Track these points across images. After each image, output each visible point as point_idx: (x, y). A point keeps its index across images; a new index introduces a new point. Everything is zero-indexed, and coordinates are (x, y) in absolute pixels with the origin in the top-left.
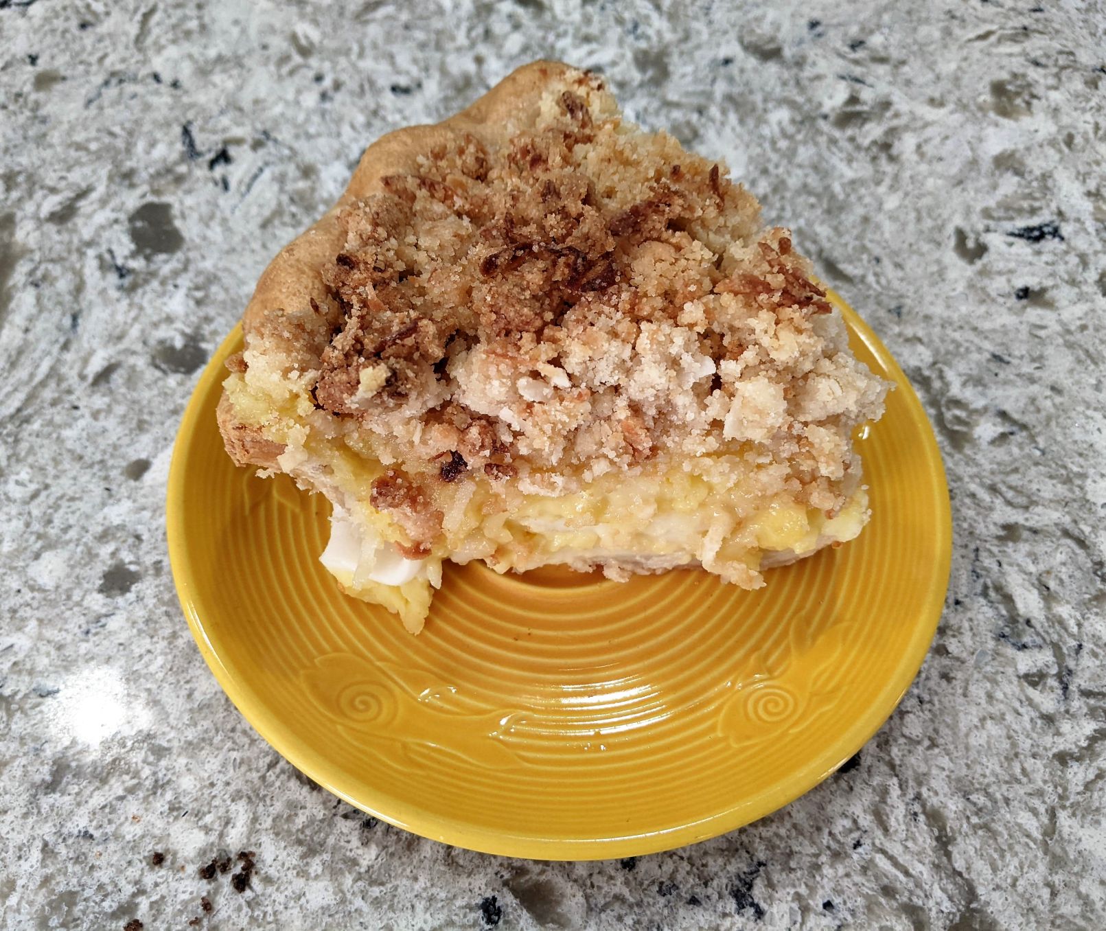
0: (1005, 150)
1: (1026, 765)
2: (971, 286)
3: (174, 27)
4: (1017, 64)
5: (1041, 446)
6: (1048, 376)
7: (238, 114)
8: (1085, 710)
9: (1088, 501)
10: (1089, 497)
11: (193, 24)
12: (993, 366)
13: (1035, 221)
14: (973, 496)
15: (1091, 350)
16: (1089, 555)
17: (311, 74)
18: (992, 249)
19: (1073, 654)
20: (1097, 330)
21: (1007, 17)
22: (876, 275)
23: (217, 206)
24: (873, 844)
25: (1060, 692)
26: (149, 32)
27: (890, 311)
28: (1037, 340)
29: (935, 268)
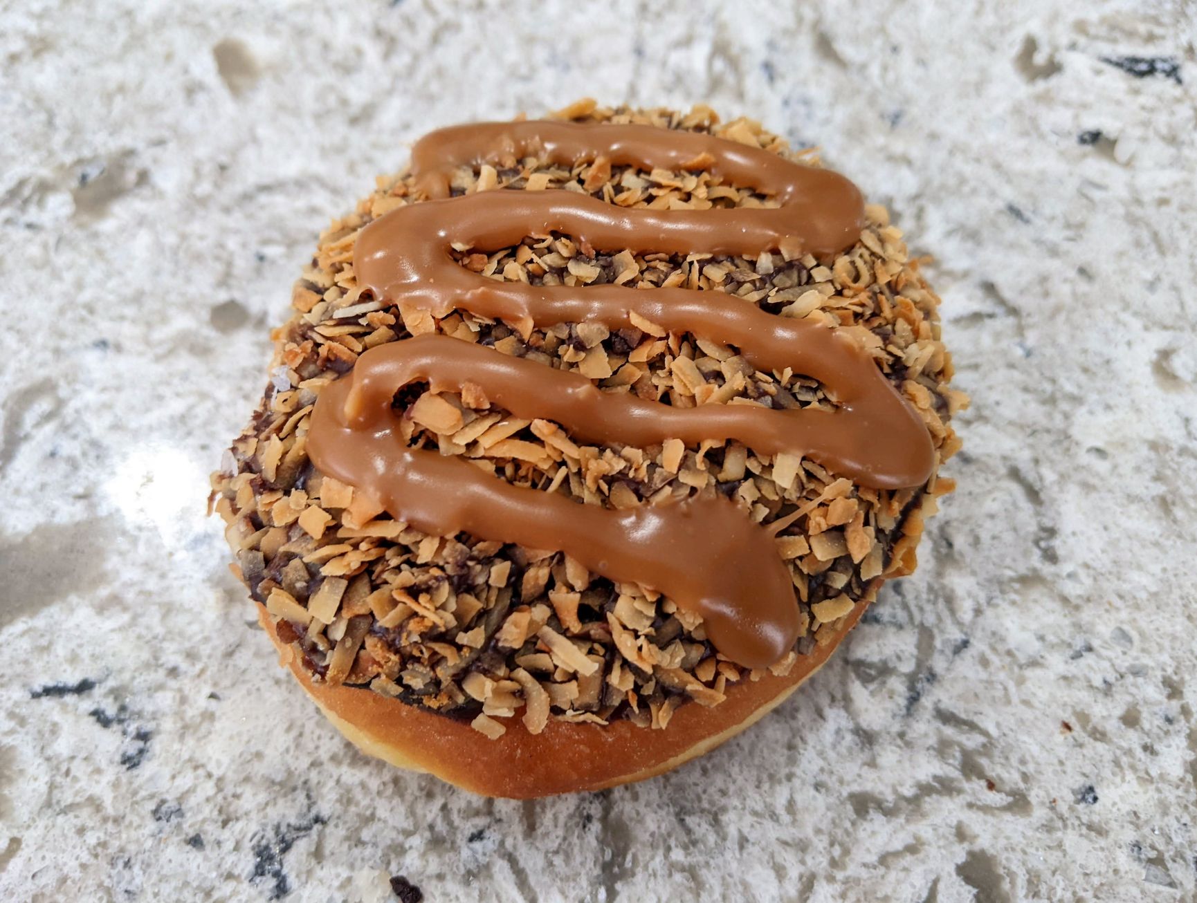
1: (799, 798)
2: (1017, 110)
5: (1030, 343)
6: (1081, 253)
8: (933, 741)
9: (1068, 437)
10: (1075, 432)
12: (1004, 220)
13: (1147, 52)
15: (1164, 234)
16: (1037, 514)
18: (1068, 73)
19: (949, 652)
20: (1183, 209)
22: (885, 68)
24: (502, 843)
25: (903, 702)
27: (882, 116)
28: (1084, 201)
29: (973, 76)
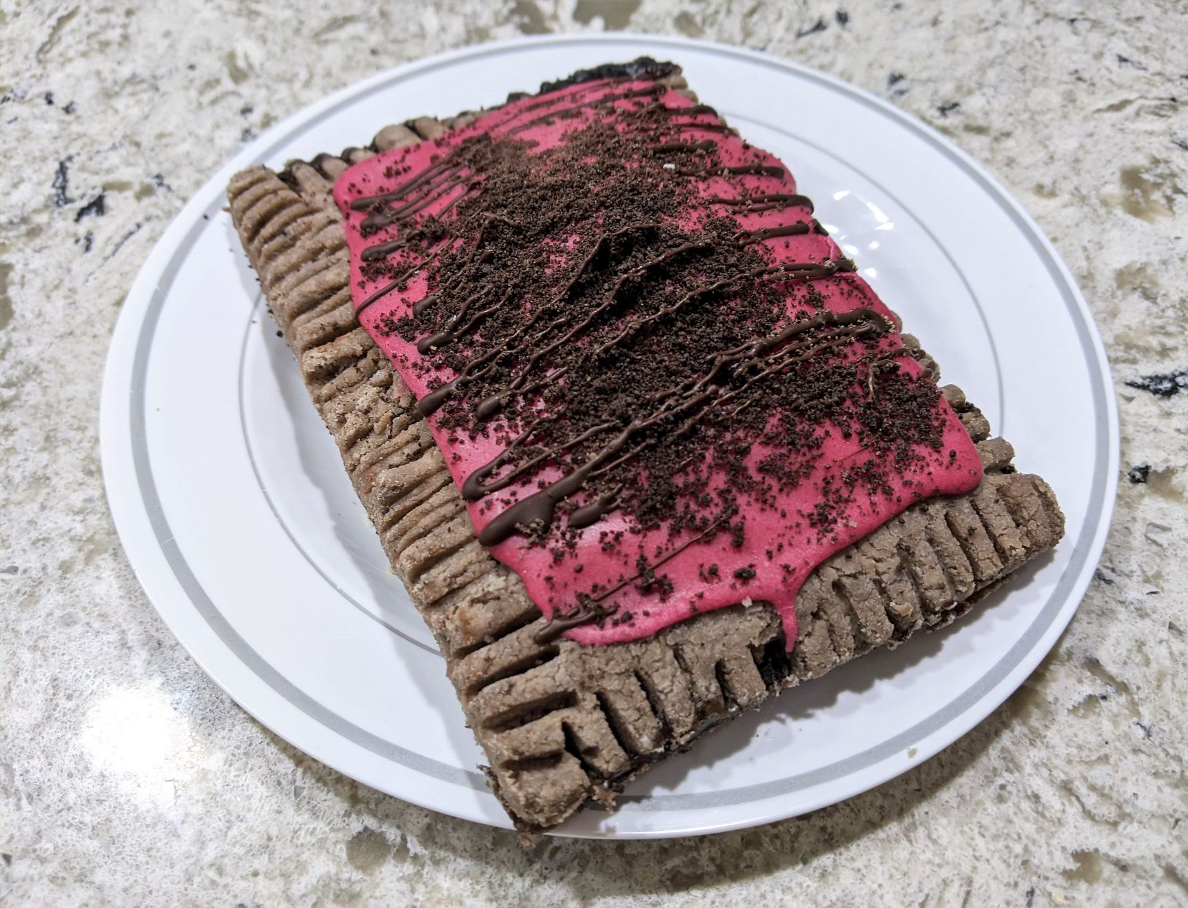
0: (1134, 262)
3: (89, 37)
4: (1158, 147)
5: (1146, 723)
6: (1166, 606)
7: (134, 149)
11: (114, 35)
13: (1165, 368)
14: (1036, 798)
17: (239, 104)
21: (1150, 83)
23: (69, 271)
26: (60, 39)
28: (1154, 548)
